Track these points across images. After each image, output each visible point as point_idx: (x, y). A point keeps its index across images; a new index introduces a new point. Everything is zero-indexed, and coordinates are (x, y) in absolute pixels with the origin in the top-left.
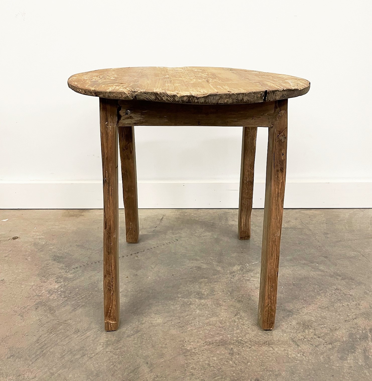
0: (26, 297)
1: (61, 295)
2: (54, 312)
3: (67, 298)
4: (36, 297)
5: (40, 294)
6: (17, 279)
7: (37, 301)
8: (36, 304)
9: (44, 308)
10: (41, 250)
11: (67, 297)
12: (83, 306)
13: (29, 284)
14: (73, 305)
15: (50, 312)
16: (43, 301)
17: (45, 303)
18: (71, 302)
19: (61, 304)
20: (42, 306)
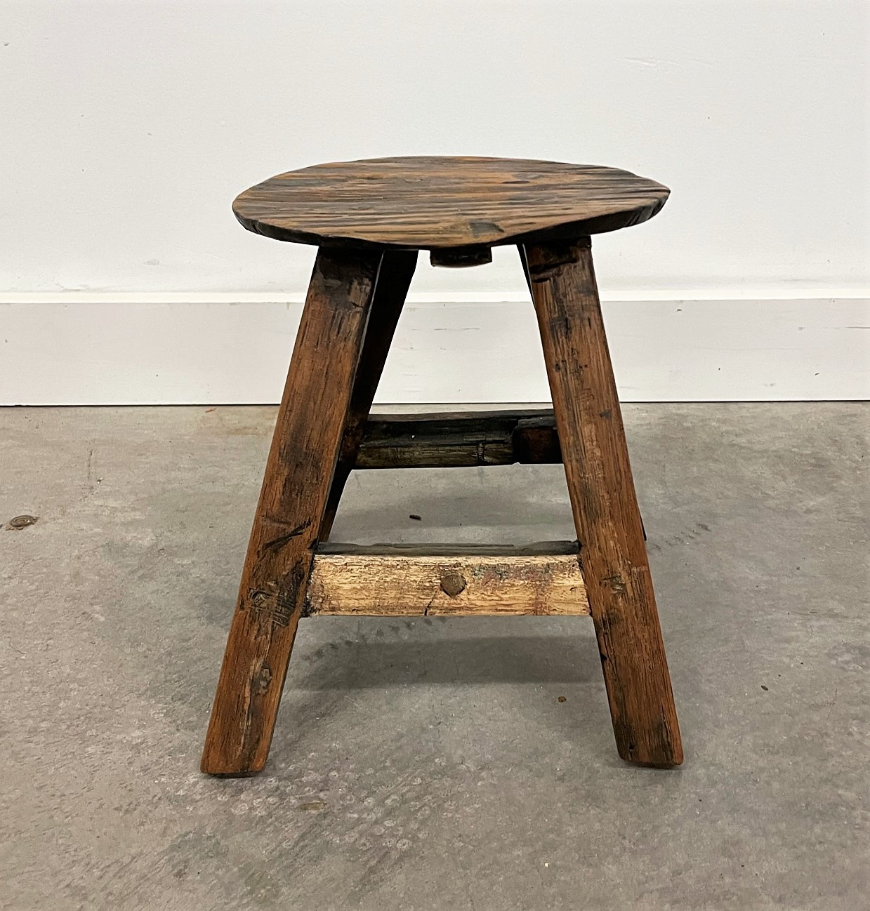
0: (116, 809)
1: (282, 796)
2: (276, 896)
3: (314, 812)
4: (165, 809)
5: (181, 793)
6: (60, 712)
7: (177, 829)
8: (174, 848)
9: (220, 872)
10: (141, 572)
11: (316, 808)
12: (404, 856)
13: (119, 737)
14: (353, 849)
15: (251, 892)
16: (202, 827)
17: (213, 841)
18: (342, 835)
19: (297, 843)
20: (209, 860)
